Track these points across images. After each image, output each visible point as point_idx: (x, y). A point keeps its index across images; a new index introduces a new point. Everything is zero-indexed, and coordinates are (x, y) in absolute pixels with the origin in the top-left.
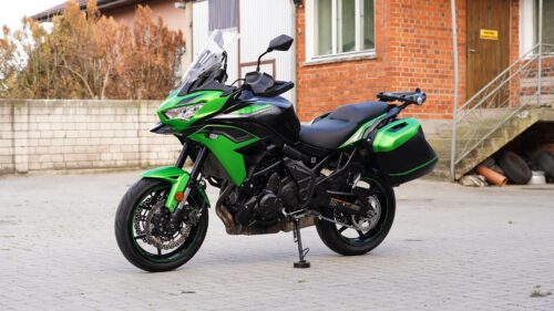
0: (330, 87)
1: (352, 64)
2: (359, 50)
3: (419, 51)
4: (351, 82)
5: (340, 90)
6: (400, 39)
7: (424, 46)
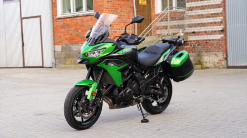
0: (71, 29)
1: (83, 18)
2: (84, 11)
3: (114, 11)
4: (82, 26)
5: (77, 30)
6: (106, 6)
7: (116, 9)
